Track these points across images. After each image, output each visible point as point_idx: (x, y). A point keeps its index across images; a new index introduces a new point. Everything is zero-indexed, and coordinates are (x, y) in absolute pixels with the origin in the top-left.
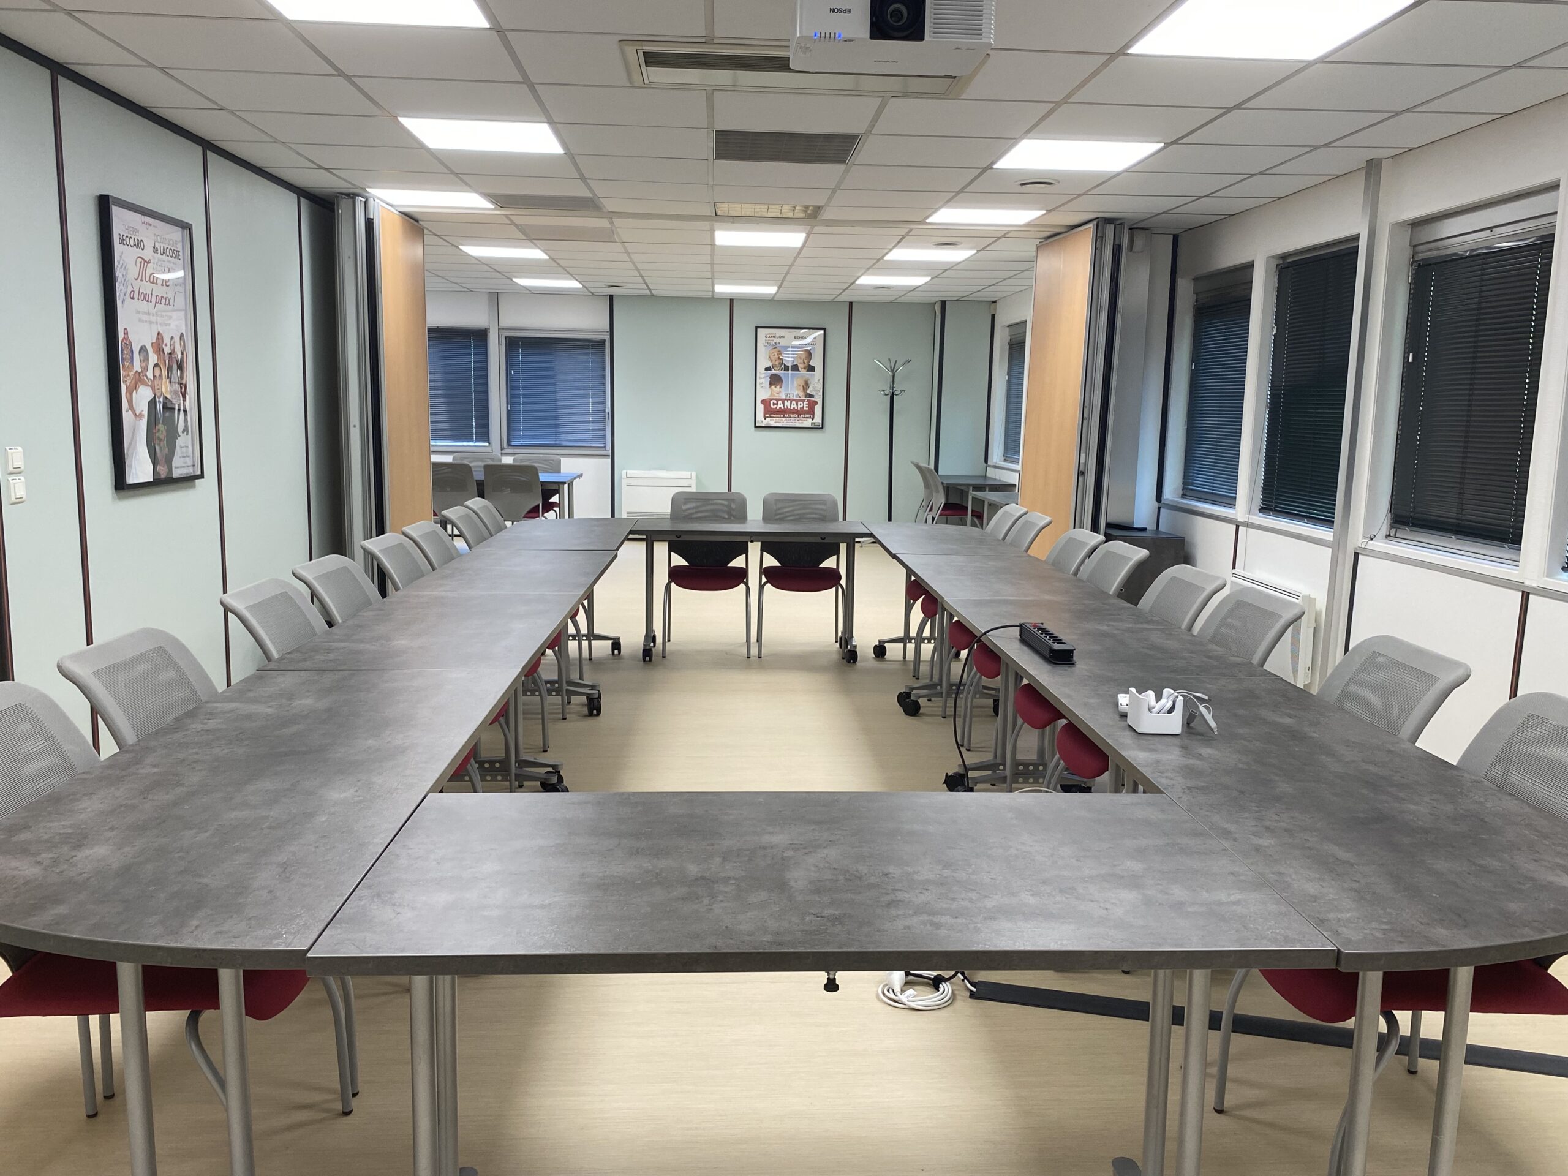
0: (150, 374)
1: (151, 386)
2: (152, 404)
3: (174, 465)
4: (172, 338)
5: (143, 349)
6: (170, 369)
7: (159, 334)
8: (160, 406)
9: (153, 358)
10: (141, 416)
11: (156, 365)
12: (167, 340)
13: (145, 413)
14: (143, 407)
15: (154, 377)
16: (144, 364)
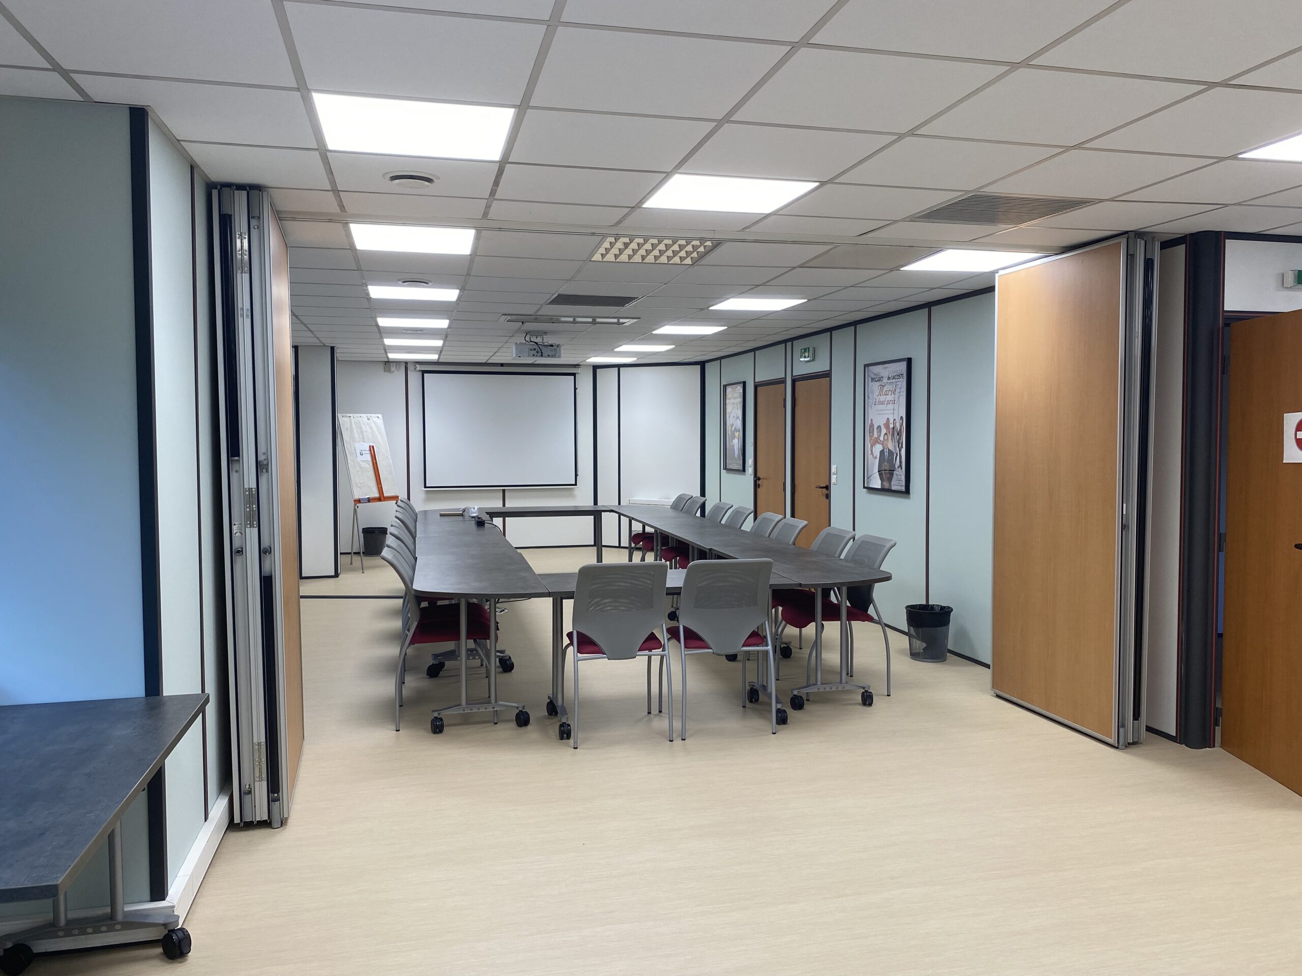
0: (882, 438)
1: (882, 444)
2: (882, 452)
3: (892, 483)
4: (894, 420)
5: (879, 427)
6: (893, 435)
7: (888, 419)
8: (886, 454)
9: (884, 431)
10: (876, 458)
11: (886, 434)
12: (891, 421)
13: (878, 456)
14: (877, 453)
15: (884, 439)
16: (879, 434)
